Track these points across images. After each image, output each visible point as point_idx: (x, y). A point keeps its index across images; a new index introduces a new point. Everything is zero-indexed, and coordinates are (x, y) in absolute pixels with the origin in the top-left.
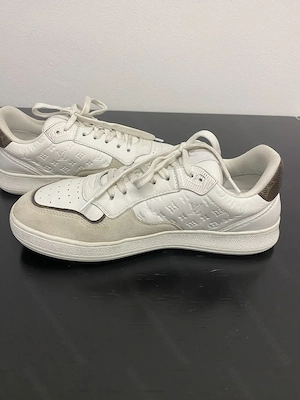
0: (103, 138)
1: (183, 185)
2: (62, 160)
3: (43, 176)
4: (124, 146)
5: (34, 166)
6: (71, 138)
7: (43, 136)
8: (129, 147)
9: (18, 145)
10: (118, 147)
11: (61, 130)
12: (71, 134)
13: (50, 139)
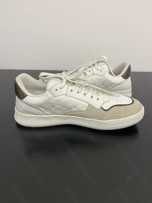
0: (83, 92)
1: (95, 73)
2: (58, 106)
3: (45, 116)
4: (95, 97)
5: (40, 110)
6: (64, 93)
7: (47, 92)
8: (98, 97)
9: (31, 98)
10: (92, 97)
11: (59, 89)
12: (64, 91)
13: (52, 94)
